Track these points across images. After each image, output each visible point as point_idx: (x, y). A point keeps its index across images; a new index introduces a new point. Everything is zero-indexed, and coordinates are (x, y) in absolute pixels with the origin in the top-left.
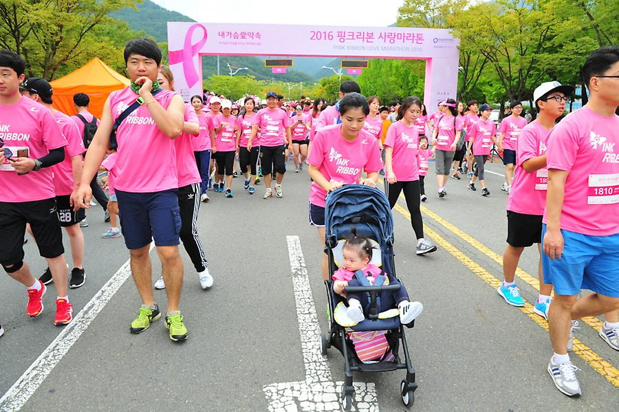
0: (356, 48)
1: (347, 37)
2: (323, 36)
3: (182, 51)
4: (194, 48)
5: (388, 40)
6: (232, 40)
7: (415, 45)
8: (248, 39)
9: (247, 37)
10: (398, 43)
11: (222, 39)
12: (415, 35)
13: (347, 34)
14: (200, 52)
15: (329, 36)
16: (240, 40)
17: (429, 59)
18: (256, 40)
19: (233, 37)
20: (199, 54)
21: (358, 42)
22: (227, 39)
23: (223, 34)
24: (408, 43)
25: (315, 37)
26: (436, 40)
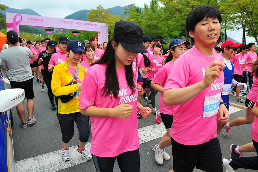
0: (76, 27)
1: (73, 23)
2: (65, 22)
3: (12, 24)
4: (17, 23)
5: (86, 25)
6: (32, 21)
7: (95, 27)
8: (38, 21)
9: (38, 20)
10: (90, 26)
11: (28, 20)
12: (95, 24)
13: (73, 22)
14: (20, 24)
15: (67, 22)
16: (35, 21)
17: (99, 32)
18: (41, 22)
19: (32, 20)
21: (77, 25)
22: (30, 20)
23: (29, 18)
24: (93, 27)
25: (62, 22)
26: (101, 27)
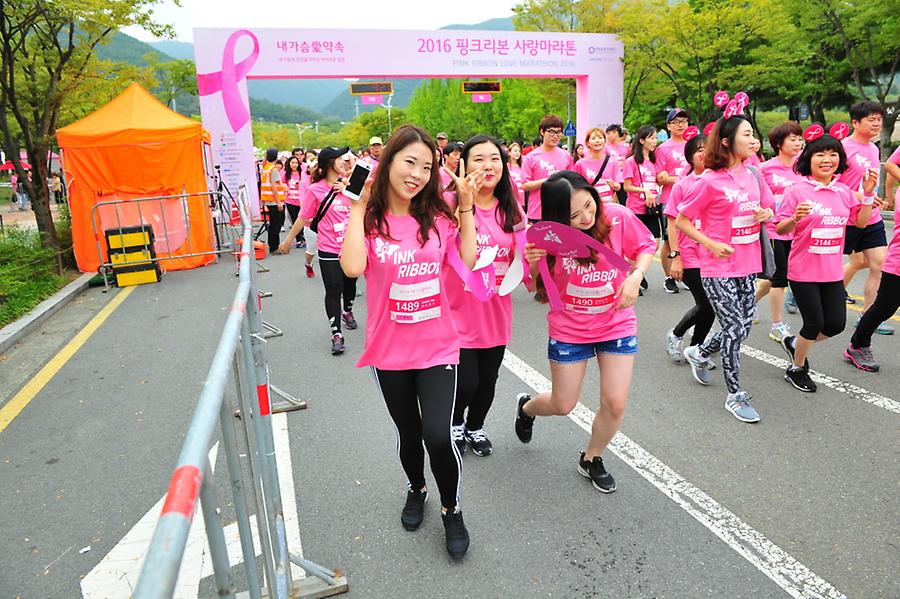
0: (484, 63)
1: (470, 47)
2: (436, 45)
3: (220, 73)
4: (239, 70)
5: (528, 50)
6: (300, 54)
7: (565, 57)
8: (324, 52)
9: (322, 49)
10: (542, 54)
11: (280, 53)
12: (565, 43)
13: (470, 43)
14: (248, 75)
15: (445, 46)
16: (311, 54)
17: (583, 78)
18: (336, 53)
19: (300, 50)
20: (247, 78)
21: (487, 55)
22: (291, 53)
23: (284, 45)
24: (556, 55)
25: (425, 49)
26: (592, 50)
